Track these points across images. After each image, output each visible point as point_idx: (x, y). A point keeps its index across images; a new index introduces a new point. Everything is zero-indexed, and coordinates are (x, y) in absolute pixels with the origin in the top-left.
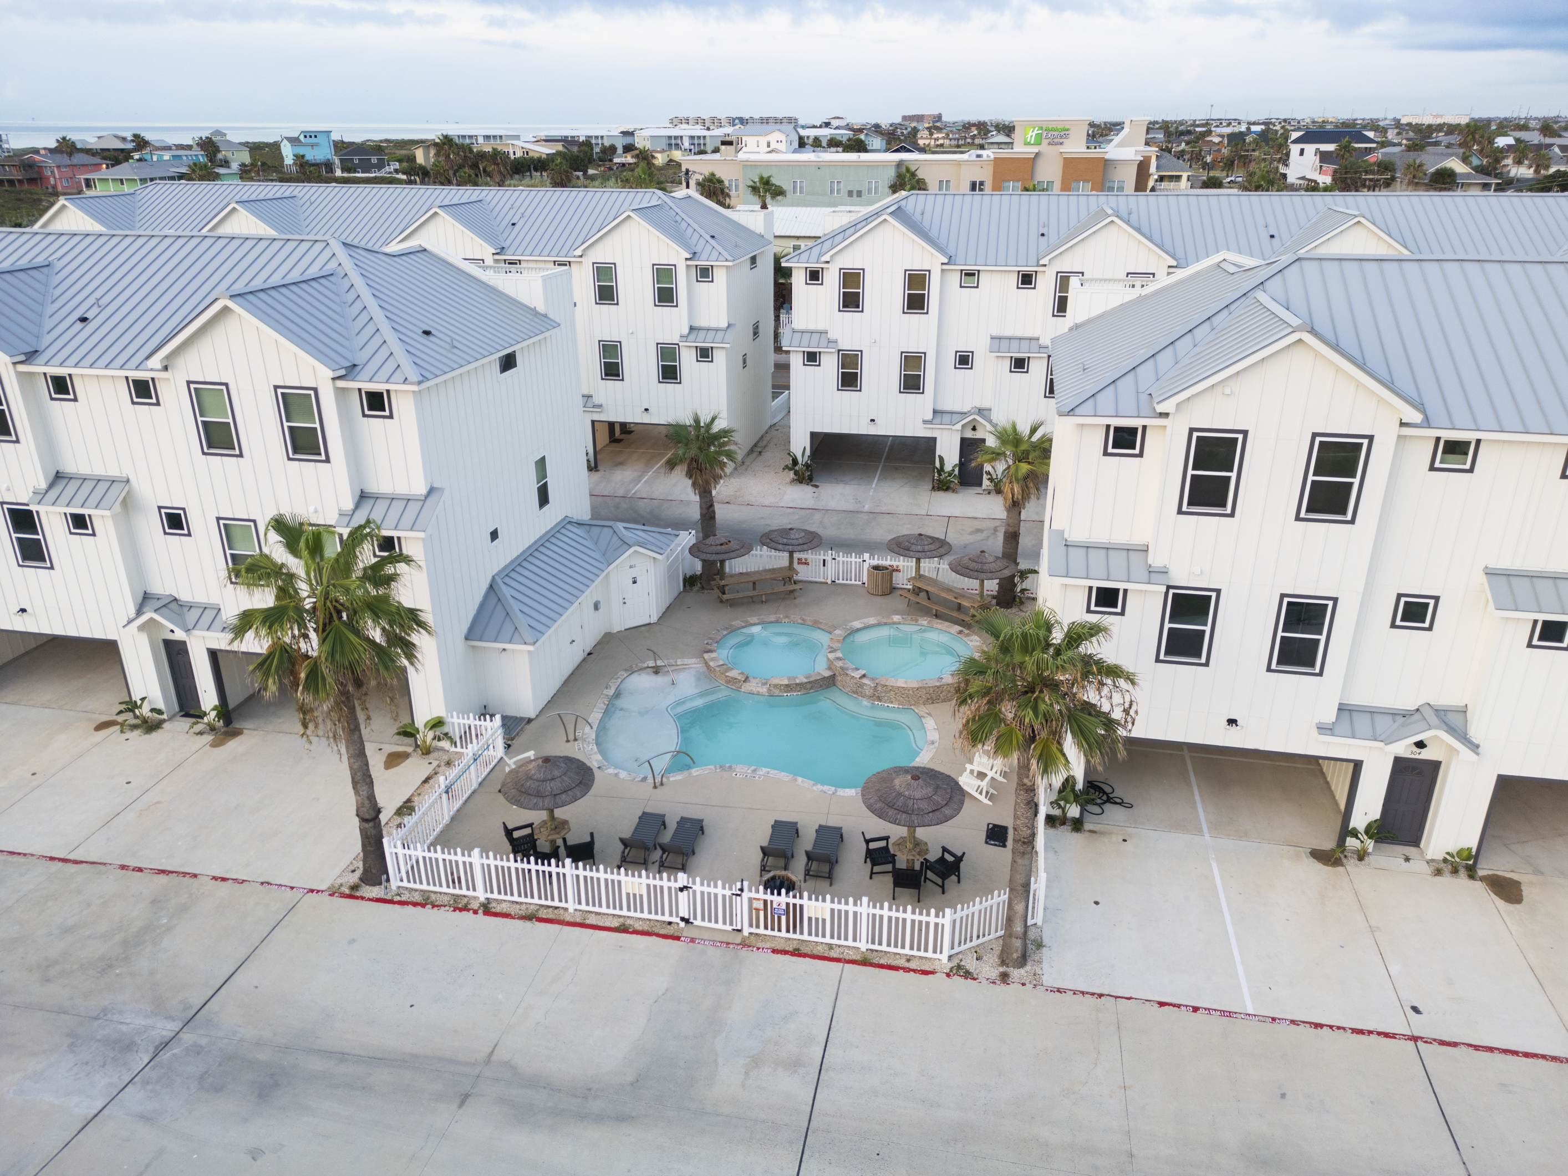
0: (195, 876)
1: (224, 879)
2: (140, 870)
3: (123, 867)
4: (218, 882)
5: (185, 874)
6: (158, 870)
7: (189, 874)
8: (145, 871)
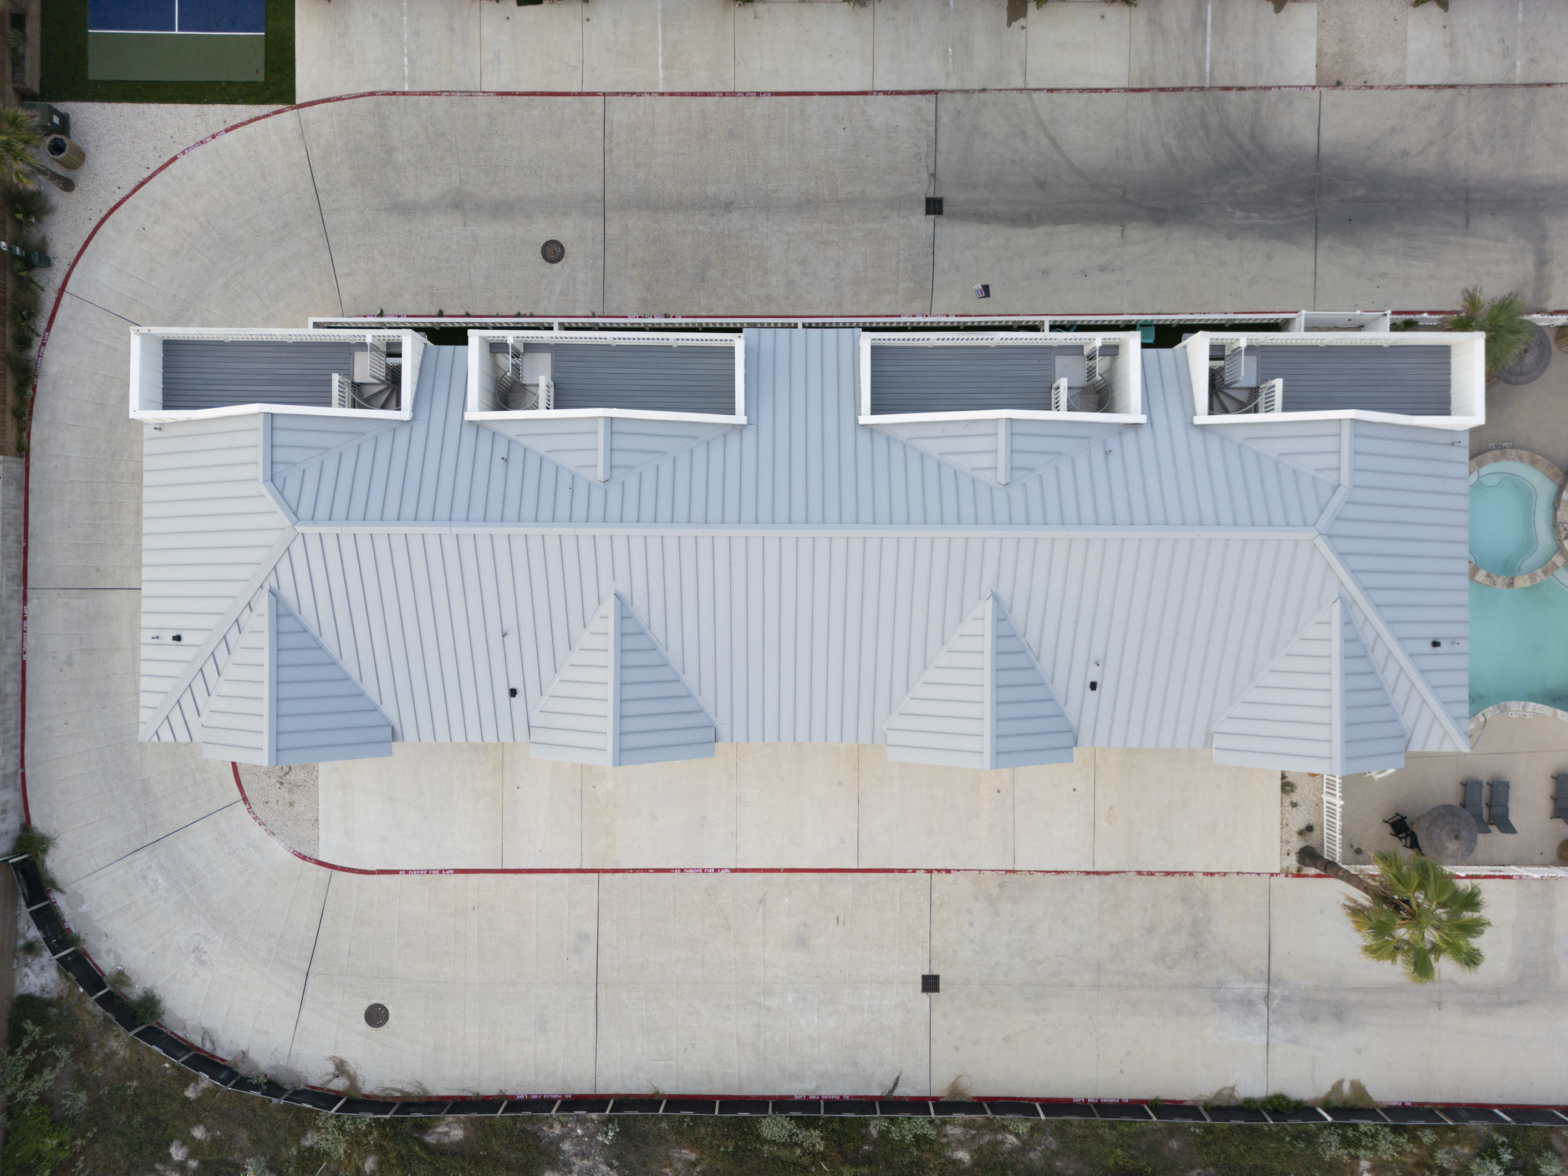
0: (1191, 874)
1: (1212, 874)
2: (1151, 874)
3: (1140, 873)
4: (1209, 877)
5: (1184, 873)
6: (1165, 872)
7: (1186, 872)
8: (1156, 874)
